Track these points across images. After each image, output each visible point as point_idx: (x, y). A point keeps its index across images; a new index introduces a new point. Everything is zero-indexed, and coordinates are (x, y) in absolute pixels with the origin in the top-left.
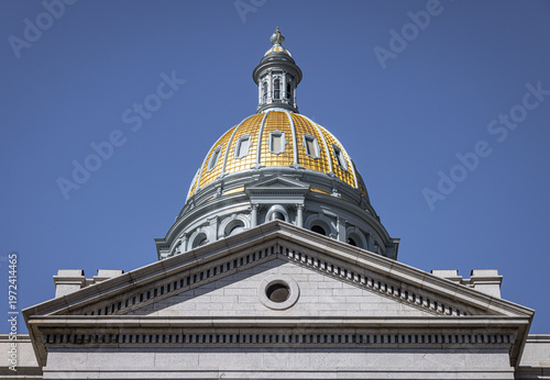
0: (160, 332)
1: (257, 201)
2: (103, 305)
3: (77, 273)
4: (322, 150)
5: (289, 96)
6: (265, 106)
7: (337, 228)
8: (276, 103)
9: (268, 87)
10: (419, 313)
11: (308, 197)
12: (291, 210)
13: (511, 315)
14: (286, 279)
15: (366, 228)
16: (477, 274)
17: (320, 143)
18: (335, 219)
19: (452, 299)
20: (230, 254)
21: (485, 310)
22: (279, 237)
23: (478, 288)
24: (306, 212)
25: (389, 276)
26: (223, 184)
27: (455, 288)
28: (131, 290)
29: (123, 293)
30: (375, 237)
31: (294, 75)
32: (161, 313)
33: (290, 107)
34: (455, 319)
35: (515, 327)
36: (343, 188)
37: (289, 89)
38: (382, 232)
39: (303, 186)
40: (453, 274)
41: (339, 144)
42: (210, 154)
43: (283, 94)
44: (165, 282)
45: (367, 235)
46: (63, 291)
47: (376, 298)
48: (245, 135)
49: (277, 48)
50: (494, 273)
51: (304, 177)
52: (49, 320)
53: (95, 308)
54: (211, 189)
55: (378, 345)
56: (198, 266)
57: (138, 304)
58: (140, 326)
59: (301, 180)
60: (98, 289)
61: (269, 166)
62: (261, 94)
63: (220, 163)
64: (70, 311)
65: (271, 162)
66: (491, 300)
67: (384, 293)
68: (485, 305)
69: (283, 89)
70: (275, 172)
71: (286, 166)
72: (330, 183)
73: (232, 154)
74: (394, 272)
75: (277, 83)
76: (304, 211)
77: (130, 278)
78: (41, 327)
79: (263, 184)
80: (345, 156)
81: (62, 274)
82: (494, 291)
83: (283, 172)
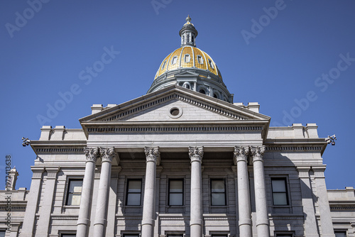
0: (130, 127)
1: (179, 81)
2: (109, 117)
3: (100, 106)
4: (204, 61)
5: (193, 41)
6: (183, 45)
7: (210, 90)
8: (188, 44)
9: (185, 38)
10: (228, 119)
11: (199, 78)
12: (192, 83)
13: (262, 119)
14: (178, 107)
15: (221, 90)
16: (250, 104)
17: (203, 58)
18: (208, 87)
19: (240, 113)
20: (157, 98)
21: (252, 118)
22: (175, 91)
23: (250, 109)
24: (197, 85)
25: (216, 105)
26: (167, 74)
27: (241, 109)
28: (119, 111)
29: (116, 113)
30: (224, 93)
31: (195, 33)
32: (131, 120)
33: (193, 45)
34: (241, 121)
35: (264, 124)
36: (212, 75)
37: (192, 38)
38: (227, 92)
39: (197, 75)
40: (241, 104)
41: (211, 59)
42: (163, 63)
43: (190, 41)
44: (132, 109)
45: (221, 93)
46: (94, 112)
47: (212, 113)
48: (175, 56)
49: (188, 23)
50: (257, 104)
51: (197, 71)
52: (89, 123)
53: (106, 119)
54: (163, 76)
55: (212, 131)
56: (145, 102)
57: (122, 117)
58: (122, 125)
59: (196, 72)
60: (107, 111)
61: (184, 67)
62: (182, 40)
63: (166, 66)
64: (97, 120)
65: (185, 66)
66: (255, 114)
67: (215, 112)
68: (252, 115)
69: (190, 38)
70: (187, 69)
71: (190, 67)
72: (207, 73)
73: (171, 63)
74: (218, 104)
75: (188, 36)
76: (197, 84)
77: (119, 107)
78: (86, 126)
79: (181, 74)
80: (213, 63)
81: (94, 106)
82: (256, 110)
83: (189, 69)
